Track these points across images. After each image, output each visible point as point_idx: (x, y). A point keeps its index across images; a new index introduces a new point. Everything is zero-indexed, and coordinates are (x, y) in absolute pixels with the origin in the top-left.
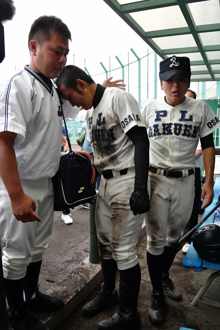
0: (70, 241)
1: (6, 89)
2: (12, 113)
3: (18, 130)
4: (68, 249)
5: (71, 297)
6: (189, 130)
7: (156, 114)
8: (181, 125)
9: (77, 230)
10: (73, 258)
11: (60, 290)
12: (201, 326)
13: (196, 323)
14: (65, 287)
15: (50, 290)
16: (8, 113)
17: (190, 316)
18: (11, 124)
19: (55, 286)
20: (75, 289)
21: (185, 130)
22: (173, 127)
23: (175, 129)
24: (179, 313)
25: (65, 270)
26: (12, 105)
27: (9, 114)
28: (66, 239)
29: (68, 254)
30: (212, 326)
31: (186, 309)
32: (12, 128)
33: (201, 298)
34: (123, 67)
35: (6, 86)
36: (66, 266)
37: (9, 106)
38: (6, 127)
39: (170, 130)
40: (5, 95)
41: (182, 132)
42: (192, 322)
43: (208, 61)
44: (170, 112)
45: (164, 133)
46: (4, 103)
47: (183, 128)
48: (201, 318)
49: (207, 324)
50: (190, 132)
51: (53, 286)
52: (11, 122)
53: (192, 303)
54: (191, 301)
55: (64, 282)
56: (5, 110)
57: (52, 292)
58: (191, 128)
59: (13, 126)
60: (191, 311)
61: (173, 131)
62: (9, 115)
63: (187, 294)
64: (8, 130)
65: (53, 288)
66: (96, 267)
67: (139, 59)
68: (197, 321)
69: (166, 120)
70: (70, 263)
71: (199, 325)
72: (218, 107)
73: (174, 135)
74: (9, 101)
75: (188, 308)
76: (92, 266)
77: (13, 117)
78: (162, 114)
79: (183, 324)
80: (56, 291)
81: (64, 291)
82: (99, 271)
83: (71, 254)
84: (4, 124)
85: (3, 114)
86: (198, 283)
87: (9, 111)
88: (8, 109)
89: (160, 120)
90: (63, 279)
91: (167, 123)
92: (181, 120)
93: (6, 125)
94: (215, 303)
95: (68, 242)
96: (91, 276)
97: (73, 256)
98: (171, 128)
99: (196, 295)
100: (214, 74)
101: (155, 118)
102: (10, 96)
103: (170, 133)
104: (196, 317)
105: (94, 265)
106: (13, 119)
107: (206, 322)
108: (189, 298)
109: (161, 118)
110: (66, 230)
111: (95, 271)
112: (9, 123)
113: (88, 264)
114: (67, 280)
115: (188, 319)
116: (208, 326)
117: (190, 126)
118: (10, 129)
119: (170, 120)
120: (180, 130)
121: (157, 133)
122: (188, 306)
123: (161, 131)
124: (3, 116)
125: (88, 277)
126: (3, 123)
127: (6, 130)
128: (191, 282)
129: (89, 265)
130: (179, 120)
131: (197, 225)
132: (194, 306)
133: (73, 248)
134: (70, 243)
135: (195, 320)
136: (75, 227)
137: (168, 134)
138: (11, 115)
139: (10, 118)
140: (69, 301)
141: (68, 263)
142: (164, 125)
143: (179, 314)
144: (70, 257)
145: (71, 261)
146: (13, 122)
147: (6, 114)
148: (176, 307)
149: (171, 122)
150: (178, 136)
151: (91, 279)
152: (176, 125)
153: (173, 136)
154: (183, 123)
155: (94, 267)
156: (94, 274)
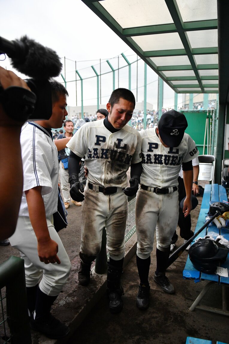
0: (73, 250)
1: (32, 149)
2: (40, 169)
3: (47, 184)
4: (72, 258)
5: (83, 308)
6: (175, 160)
7: (149, 145)
8: (169, 157)
9: (78, 239)
10: (78, 267)
11: (72, 301)
12: (199, 330)
13: (195, 327)
14: (76, 298)
15: (63, 301)
16: (36, 170)
17: (189, 321)
18: (41, 179)
19: (66, 297)
20: (85, 300)
21: (172, 161)
22: (163, 158)
23: (165, 160)
24: (179, 318)
25: (72, 280)
26: (38, 162)
27: (38, 170)
28: (69, 248)
29: (73, 263)
30: (209, 329)
31: (185, 314)
32: (42, 183)
33: (198, 304)
34: (113, 71)
35: (31, 146)
36: (72, 275)
37: (36, 163)
38: (38, 182)
39: (161, 161)
40: (32, 154)
41: (170, 162)
42: (191, 326)
43: (196, 66)
44: (161, 145)
45: (155, 163)
46: (32, 161)
47: (171, 159)
48: (199, 323)
49: (204, 328)
50: (176, 161)
51: (65, 298)
52: (41, 177)
53: (190, 309)
54: (189, 307)
55: (74, 293)
56: (33, 167)
57: (64, 303)
58: (177, 159)
59: (43, 180)
60: (190, 316)
61: (163, 161)
62: (37, 172)
63: (185, 300)
64: (40, 185)
65: (65, 299)
66: (101, 277)
67: (129, 63)
68: (195, 326)
69: (158, 152)
70: (75, 272)
71: (197, 329)
72: (207, 118)
73: (164, 164)
74: (36, 159)
75: (187, 313)
76: (98, 276)
77: (41, 173)
78: (154, 146)
79: (183, 328)
80: (68, 302)
81: (75, 302)
82: (105, 281)
83: (75, 263)
84: (36, 180)
85: (32, 170)
86: (194, 289)
87: (37, 168)
88: (36, 166)
89: (152, 151)
90: (73, 289)
91: (158, 154)
92: (169, 152)
93: (38, 181)
94: (211, 309)
95: (71, 251)
96: (99, 287)
97: (78, 265)
98: (162, 159)
99: (193, 301)
100: (201, 81)
101: (148, 149)
102: (36, 155)
103: (160, 163)
104: (194, 321)
105: (100, 276)
106: (42, 175)
107: (203, 326)
108: (187, 304)
109: (153, 149)
110: (68, 239)
111: (102, 281)
112: (40, 179)
113: (94, 274)
114: (76, 290)
115: (188, 324)
116: (205, 329)
117: (177, 157)
118: (41, 184)
119: (161, 152)
120: (169, 160)
121: (150, 162)
122: (187, 311)
123: (153, 161)
124: (32, 173)
125: (96, 288)
126: (34, 179)
127: (38, 185)
128: (187, 288)
129: (96, 275)
130: (167, 152)
131: (193, 236)
132: (192, 311)
133: (77, 257)
134: (73, 252)
135: (194, 324)
136: (77, 236)
137: (158, 163)
138: (39, 171)
139: (39, 174)
140: (82, 311)
141: (74, 272)
142: (155, 155)
143: (180, 320)
144: (75, 266)
145: (76, 270)
146: (43, 178)
147: (35, 170)
148: (176, 313)
149: (162, 154)
150: (167, 166)
151: (98, 289)
152: (166, 156)
153: (163, 166)
154: (171, 155)
155: (100, 277)
156: (101, 284)
